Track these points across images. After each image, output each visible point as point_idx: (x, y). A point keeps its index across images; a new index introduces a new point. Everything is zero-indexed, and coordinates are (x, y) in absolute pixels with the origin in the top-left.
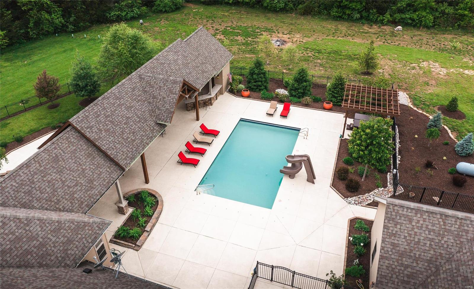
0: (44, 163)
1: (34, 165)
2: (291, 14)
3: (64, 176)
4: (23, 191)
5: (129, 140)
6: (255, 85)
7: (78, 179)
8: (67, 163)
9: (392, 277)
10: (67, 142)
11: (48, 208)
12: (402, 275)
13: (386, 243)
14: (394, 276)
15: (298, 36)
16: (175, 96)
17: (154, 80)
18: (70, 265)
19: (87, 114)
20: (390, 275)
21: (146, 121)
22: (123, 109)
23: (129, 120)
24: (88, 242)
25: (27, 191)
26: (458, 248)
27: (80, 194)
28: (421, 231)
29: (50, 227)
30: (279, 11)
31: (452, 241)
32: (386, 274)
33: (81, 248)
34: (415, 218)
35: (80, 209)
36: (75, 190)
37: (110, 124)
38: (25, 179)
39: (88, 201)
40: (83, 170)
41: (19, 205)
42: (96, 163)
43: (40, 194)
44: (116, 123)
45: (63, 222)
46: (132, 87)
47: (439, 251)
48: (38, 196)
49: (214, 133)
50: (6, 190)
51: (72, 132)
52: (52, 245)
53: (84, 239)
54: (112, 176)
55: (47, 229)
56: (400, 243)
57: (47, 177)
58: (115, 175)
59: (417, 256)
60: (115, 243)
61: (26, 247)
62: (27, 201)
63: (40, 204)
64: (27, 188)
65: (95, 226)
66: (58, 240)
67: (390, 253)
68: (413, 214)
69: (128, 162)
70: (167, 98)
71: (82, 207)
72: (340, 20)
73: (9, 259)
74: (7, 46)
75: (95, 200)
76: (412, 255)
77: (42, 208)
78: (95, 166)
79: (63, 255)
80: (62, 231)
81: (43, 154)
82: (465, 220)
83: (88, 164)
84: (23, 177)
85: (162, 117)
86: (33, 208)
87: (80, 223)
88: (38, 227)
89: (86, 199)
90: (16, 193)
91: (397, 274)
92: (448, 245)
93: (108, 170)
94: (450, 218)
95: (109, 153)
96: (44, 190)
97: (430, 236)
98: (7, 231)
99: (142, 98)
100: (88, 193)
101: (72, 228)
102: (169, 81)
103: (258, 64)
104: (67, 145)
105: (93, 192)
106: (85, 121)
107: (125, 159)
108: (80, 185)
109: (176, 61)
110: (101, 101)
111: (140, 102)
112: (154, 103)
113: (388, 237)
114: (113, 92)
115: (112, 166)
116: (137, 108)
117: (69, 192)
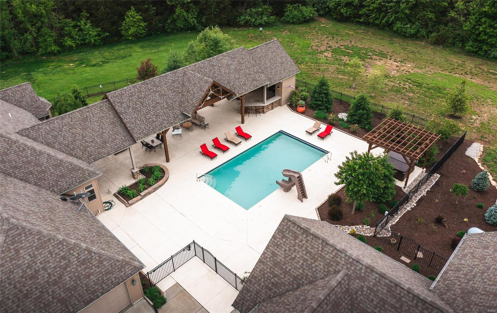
0: (75, 120)
1: (67, 119)
2: (421, 41)
3: (86, 133)
4: (52, 134)
5: (150, 120)
6: (315, 104)
7: (96, 138)
8: (92, 125)
9: (260, 280)
10: (99, 109)
11: (64, 151)
12: (268, 281)
13: (268, 250)
14: (263, 280)
15: (410, 66)
16: (202, 93)
17: (193, 77)
18: (56, 191)
19: (123, 93)
20: (260, 278)
21: (173, 109)
22: (156, 95)
23: (158, 105)
24: (76, 181)
25: (55, 135)
26: (323, 275)
27: (92, 149)
28: (300, 250)
29: (53, 162)
30: (408, 37)
31: (322, 267)
32: (257, 276)
33: (69, 183)
34: (300, 237)
35: (87, 159)
36: (89, 145)
37: (139, 104)
38: (57, 127)
39: (97, 155)
40: (103, 133)
41: (44, 143)
42: (115, 130)
43: (63, 140)
44: (145, 105)
45: (64, 162)
46: (174, 79)
47: (307, 272)
48: (61, 141)
49: (247, 137)
50: (41, 131)
51: (106, 103)
52: (49, 174)
53: (74, 179)
54: (124, 143)
55: (51, 163)
56: (279, 254)
57: (73, 130)
58: (127, 144)
59: (287, 270)
60: (116, 197)
61: (31, 169)
62: (51, 142)
63: (59, 147)
64: (55, 133)
65: (87, 172)
66: (55, 172)
67: (268, 260)
68: (300, 233)
69: (141, 136)
70: (196, 94)
71: (90, 158)
72: (473, 56)
73: (17, 172)
74: (145, 36)
75: (102, 157)
76: (284, 267)
77: (60, 150)
78: (114, 132)
79: (54, 183)
80: (61, 167)
81: (77, 113)
82: (341, 252)
83: (108, 129)
84: (56, 125)
85: (188, 109)
86: (53, 147)
87: (76, 167)
88: (45, 159)
89: (95, 154)
90: (46, 134)
91: (266, 279)
92: (316, 270)
93: (123, 138)
94: (329, 247)
95: (128, 125)
96: (67, 138)
97: (305, 257)
98: (23, 155)
99: (179, 90)
100: (99, 150)
101: (69, 168)
102: (203, 80)
103: (323, 84)
104: (98, 112)
105: (103, 150)
106: (119, 97)
107: (140, 134)
108: (95, 142)
109: (228, 65)
110: (139, 85)
111: (175, 93)
112: (187, 96)
113: (272, 246)
114: (155, 80)
115: (128, 136)
116: (170, 97)
117: (84, 145)
